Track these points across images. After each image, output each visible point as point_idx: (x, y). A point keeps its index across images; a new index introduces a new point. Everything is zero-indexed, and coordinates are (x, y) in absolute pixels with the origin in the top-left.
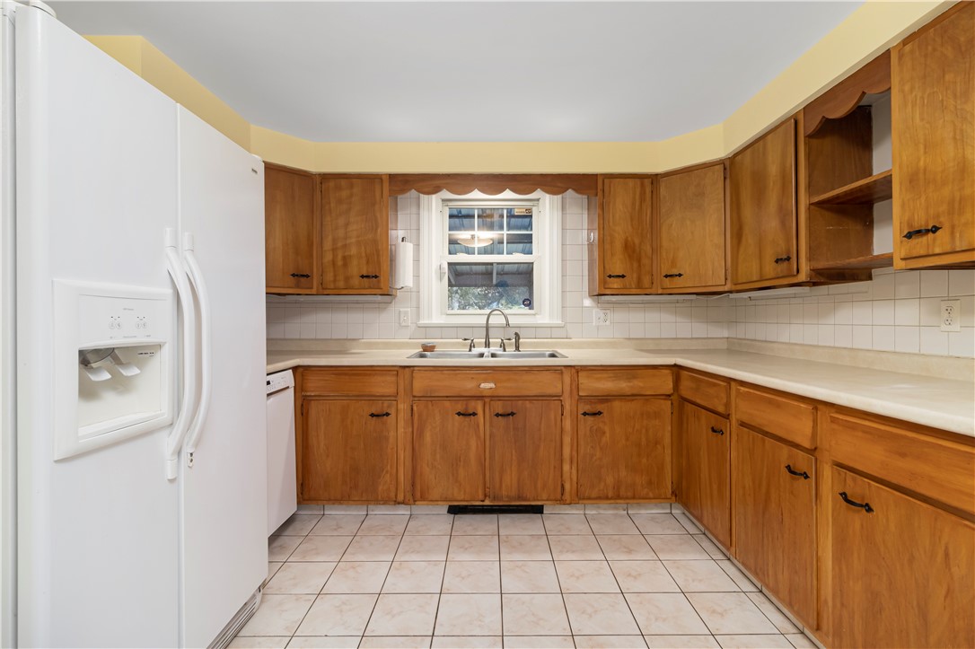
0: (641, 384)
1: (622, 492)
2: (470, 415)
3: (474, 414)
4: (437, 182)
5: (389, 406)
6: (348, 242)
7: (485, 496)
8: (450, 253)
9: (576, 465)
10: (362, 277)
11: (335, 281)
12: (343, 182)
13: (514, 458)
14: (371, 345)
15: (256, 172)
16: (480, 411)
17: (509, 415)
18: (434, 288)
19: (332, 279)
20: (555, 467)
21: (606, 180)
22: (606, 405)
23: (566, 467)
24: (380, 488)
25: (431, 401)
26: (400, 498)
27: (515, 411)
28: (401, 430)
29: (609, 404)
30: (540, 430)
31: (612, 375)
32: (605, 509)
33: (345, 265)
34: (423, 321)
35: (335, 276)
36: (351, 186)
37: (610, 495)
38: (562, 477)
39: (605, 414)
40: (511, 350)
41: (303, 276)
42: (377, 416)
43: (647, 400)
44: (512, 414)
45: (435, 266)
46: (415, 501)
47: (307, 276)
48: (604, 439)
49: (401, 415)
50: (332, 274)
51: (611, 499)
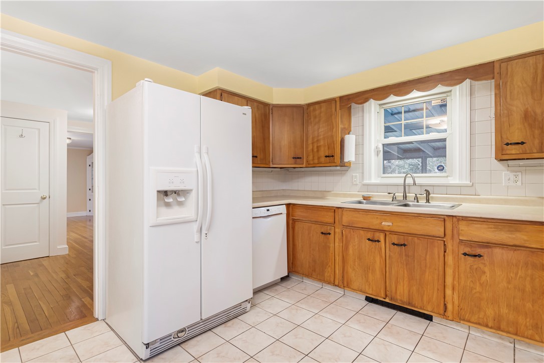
0: (525, 238)
1: (503, 325)
2: (376, 241)
3: (378, 241)
4: (366, 96)
5: (330, 229)
6: (319, 138)
7: (386, 296)
8: (385, 138)
9: (457, 292)
10: (326, 157)
11: (313, 160)
12: (317, 106)
13: (406, 275)
14: (337, 195)
15: (245, 114)
16: (382, 239)
17: (402, 245)
18: (373, 161)
19: (312, 158)
20: (438, 290)
21: (502, 65)
22: (486, 250)
23: (449, 292)
24: (326, 274)
25: (353, 229)
26: (337, 283)
27: (406, 244)
28: (337, 244)
29: (490, 250)
30: (425, 259)
31: (493, 226)
32: (489, 336)
33: (318, 151)
34: (366, 181)
35: (313, 157)
36: (321, 108)
37: (490, 324)
38: (444, 298)
39: (485, 258)
40: (423, 202)
41: (298, 158)
42: (325, 234)
43: (532, 252)
44: (405, 245)
45: (373, 147)
46: (344, 287)
47: (300, 158)
48: (483, 278)
49: (337, 235)
50: (312, 156)
51: (491, 328)
